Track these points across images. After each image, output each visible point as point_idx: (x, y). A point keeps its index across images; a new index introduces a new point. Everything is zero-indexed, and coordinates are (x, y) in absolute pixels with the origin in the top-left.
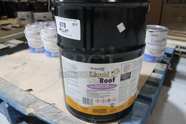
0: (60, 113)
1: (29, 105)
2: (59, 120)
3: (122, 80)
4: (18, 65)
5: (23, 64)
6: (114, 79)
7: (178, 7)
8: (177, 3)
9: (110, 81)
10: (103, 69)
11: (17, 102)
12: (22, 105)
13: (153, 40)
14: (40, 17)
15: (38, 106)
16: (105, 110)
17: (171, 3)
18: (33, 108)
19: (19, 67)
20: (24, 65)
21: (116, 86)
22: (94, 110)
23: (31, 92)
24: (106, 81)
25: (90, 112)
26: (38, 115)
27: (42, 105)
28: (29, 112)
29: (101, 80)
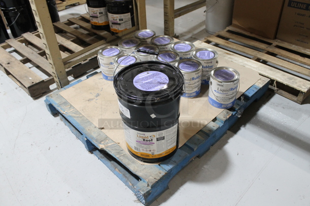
0: (122, 150)
1: (101, 142)
2: (120, 156)
3: (157, 140)
4: (92, 97)
5: (97, 96)
6: (152, 140)
7: (303, 15)
8: (303, 9)
9: (149, 141)
10: (144, 135)
11: (93, 138)
12: (96, 141)
13: (219, 89)
14: (116, 19)
15: (107, 143)
16: (148, 156)
17: (294, 7)
18: (104, 145)
19: (92, 99)
20: (98, 98)
21: (154, 143)
22: (141, 155)
23: (103, 130)
24: (147, 141)
25: (139, 155)
26: (107, 151)
27: (111, 143)
28: (101, 147)
29: (144, 140)
